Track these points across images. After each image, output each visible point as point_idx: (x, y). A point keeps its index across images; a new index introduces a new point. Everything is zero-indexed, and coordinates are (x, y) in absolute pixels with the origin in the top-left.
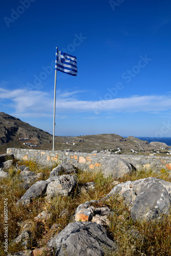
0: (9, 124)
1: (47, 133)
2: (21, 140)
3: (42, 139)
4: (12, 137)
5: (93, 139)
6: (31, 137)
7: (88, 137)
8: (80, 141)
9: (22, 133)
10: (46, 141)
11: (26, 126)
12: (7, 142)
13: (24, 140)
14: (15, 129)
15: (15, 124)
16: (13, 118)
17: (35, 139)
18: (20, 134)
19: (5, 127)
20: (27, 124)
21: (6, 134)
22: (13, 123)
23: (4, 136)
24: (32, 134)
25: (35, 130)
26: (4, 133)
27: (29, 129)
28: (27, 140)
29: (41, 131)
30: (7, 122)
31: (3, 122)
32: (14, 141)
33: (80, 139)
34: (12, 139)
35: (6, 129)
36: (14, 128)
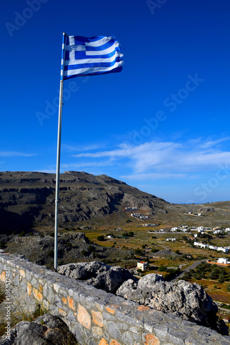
0: (112, 190)
1: (162, 200)
2: (129, 210)
3: (156, 209)
4: (116, 206)
5: (227, 207)
6: (140, 205)
7: (220, 205)
8: (209, 210)
9: (129, 200)
10: (160, 210)
11: (134, 191)
12: (110, 213)
13: (131, 211)
14: (120, 196)
15: (120, 189)
16: (117, 182)
17: (146, 208)
18: (127, 202)
19: (107, 194)
20: (135, 188)
21: (108, 203)
22: (117, 188)
23: (107, 205)
24: (142, 202)
25: (146, 196)
26: (106, 202)
27: (138, 195)
28: (135, 210)
29: (154, 197)
30: (110, 187)
31: (105, 187)
32: (119, 211)
33: (208, 207)
34: (117, 210)
35: (109, 196)
36: (119, 194)
